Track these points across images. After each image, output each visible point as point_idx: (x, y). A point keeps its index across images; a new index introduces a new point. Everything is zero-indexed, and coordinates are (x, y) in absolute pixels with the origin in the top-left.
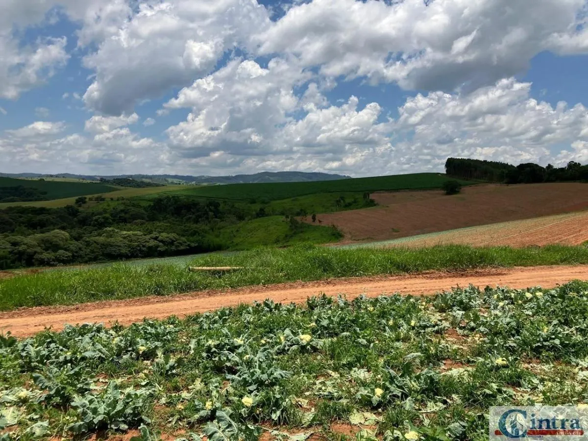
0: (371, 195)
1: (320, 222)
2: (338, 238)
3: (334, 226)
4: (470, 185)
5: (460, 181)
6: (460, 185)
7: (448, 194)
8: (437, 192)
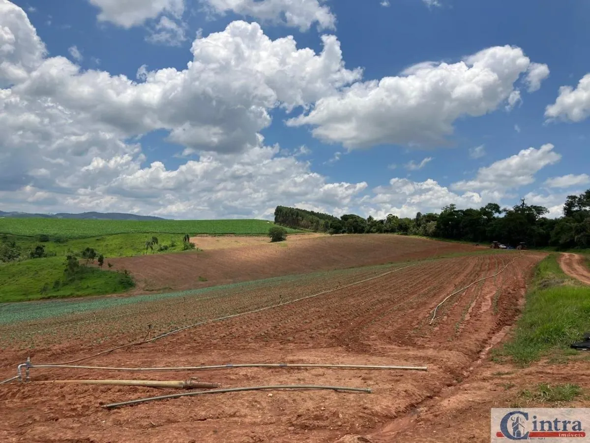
0: (191, 238)
1: (110, 266)
2: (125, 288)
3: (126, 272)
4: (296, 233)
5: (288, 229)
6: (286, 233)
7: (274, 241)
8: (263, 238)
